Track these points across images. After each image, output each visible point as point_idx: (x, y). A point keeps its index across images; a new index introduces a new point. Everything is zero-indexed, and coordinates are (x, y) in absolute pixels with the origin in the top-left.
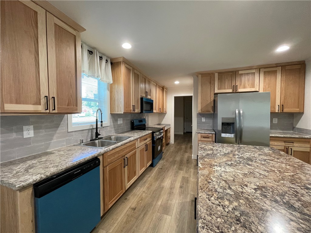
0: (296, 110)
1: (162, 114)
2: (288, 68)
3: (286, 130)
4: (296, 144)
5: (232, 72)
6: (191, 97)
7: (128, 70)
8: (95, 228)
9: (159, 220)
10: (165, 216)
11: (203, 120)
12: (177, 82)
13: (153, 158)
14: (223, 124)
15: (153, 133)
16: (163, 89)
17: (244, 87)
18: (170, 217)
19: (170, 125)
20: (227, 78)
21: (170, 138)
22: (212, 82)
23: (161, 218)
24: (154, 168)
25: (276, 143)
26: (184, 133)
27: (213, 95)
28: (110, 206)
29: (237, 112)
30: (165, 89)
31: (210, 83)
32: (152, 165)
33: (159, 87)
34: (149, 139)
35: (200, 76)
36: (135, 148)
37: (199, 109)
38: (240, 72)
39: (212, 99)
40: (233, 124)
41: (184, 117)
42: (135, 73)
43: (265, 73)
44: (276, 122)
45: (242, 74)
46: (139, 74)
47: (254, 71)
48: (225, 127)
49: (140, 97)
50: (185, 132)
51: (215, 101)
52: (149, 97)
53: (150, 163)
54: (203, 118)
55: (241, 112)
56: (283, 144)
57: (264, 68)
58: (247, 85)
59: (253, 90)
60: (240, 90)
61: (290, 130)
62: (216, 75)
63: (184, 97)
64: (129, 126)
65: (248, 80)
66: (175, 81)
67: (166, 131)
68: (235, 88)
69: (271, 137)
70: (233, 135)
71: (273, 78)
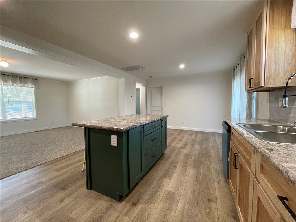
9: (178, 188)
10: (172, 190)
18: (168, 189)
23: (177, 189)
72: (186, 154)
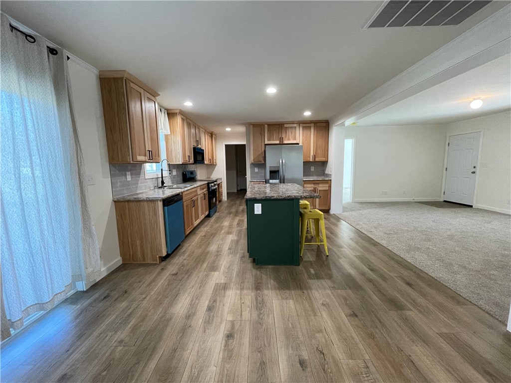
0: (323, 159)
1: (212, 165)
2: (318, 124)
3: (320, 176)
4: (320, 185)
5: (279, 125)
6: (244, 145)
7: (183, 120)
8: (180, 245)
11: (256, 170)
12: (228, 129)
13: (210, 208)
14: (271, 172)
15: (208, 184)
16: (212, 135)
17: (289, 140)
19: (221, 179)
20: (275, 130)
21: (222, 195)
22: (262, 133)
24: (211, 218)
25: (308, 185)
26: (237, 190)
27: (263, 146)
28: (188, 233)
29: (281, 161)
30: (214, 135)
31: (261, 134)
32: (208, 216)
33: (208, 133)
34: (205, 190)
35: (252, 126)
36: (197, 195)
37: (252, 159)
38: (286, 126)
39: (263, 149)
40: (278, 171)
41: (237, 171)
42: (187, 122)
43: (304, 128)
44: (313, 170)
45: (286, 127)
46: (190, 122)
47: (295, 125)
48: (273, 174)
49: (192, 147)
50: (239, 189)
51: (265, 151)
52: (199, 146)
53: (207, 213)
54: (256, 169)
55: (284, 161)
56: (313, 185)
57: (303, 123)
58: (291, 138)
59: (295, 142)
60: (285, 142)
61: (322, 176)
62: (266, 126)
63: (236, 145)
64: (181, 178)
65: (292, 133)
66: (226, 128)
67: (218, 185)
68: (281, 139)
69: (304, 181)
70: (278, 180)
71: (309, 133)
72: (215, 271)
